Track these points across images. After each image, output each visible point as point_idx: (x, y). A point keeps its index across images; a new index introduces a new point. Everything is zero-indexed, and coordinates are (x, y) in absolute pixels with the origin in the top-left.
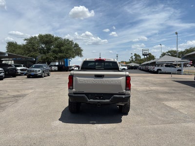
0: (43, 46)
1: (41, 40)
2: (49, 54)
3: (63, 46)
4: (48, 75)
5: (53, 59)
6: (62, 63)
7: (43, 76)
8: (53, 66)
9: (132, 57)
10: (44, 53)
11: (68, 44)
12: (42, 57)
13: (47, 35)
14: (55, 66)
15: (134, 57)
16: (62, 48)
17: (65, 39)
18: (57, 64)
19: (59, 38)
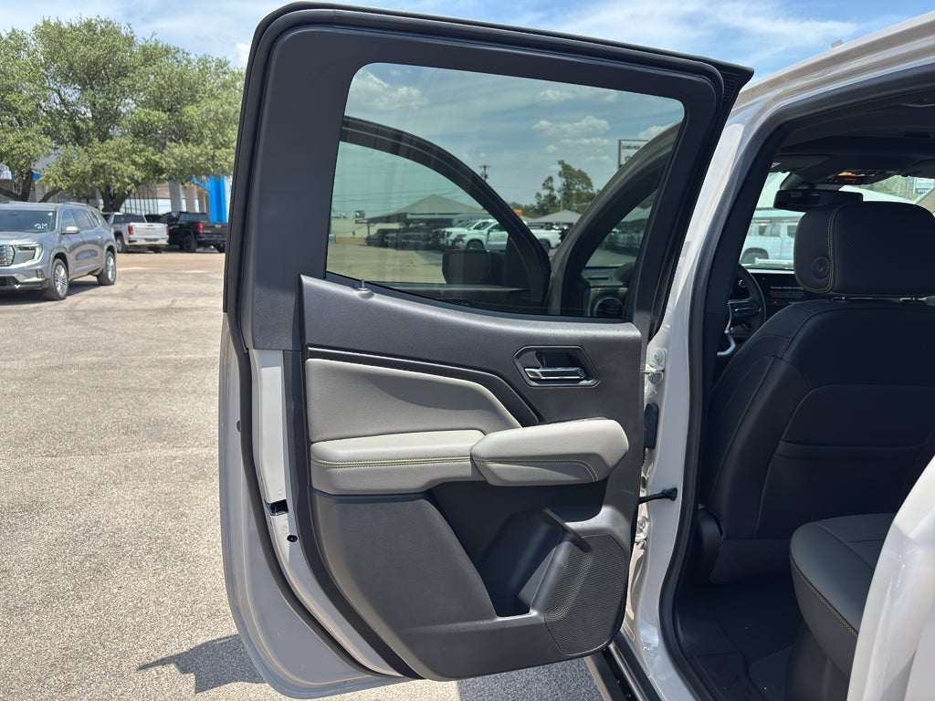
0: (71, 94)
1: (52, 56)
2: (110, 144)
3: (193, 101)
4: (103, 280)
5: (139, 175)
6: (190, 204)
7: (60, 288)
8: (138, 219)
9: (548, 183)
10: (79, 137)
11: (225, 86)
12: (66, 163)
13: (89, 26)
14: (153, 218)
15: (558, 183)
16: (191, 110)
17: (204, 62)
18: (164, 207)
19: (167, 51)
